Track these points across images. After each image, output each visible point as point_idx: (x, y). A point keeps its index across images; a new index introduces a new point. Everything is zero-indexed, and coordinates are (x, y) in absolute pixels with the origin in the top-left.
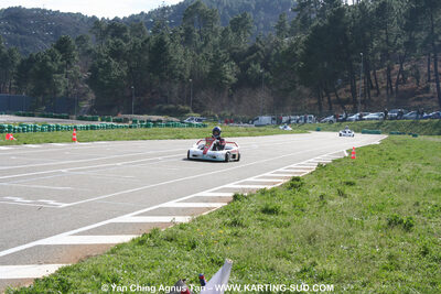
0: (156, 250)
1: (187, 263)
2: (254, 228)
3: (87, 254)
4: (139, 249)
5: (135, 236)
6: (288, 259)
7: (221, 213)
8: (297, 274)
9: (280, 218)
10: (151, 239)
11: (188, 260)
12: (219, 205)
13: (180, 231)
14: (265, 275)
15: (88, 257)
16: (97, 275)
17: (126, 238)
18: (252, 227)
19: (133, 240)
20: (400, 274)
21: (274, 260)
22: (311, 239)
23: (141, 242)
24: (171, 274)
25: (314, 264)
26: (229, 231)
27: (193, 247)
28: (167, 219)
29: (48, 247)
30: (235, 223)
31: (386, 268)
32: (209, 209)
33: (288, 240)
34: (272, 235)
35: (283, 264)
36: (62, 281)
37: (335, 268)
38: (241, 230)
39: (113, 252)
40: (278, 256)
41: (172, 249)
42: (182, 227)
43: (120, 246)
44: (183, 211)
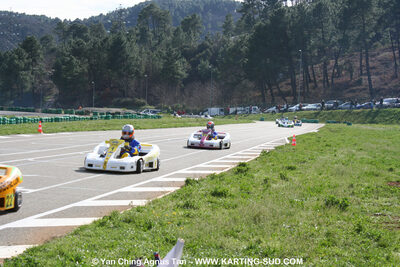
0: (116, 231)
1: (144, 242)
2: (205, 210)
3: (52, 236)
4: (100, 230)
5: (96, 219)
6: (236, 237)
7: (174, 196)
8: (244, 251)
9: (228, 200)
10: (110, 221)
11: (145, 239)
12: (172, 189)
13: (137, 213)
14: (215, 252)
15: (53, 238)
16: (62, 254)
17: (88, 221)
18: (203, 209)
19: (95, 222)
20: (337, 250)
21: (222, 239)
22: (256, 219)
23: (102, 224)
24: (129, 252)
25: (259, 242)
26: (182, 213)
27: (150, 228)
28: (126, 203)
29: (16, 230)
30: (187, 206)
31: (324, 244)
32: (163, 192)
33: (235, 220)
34: (222, 216)
35: (231, 242)
36: (29, 261)
37: (278, 245)
38: (193, 212)
39: (76, 233)
40: (226, 235)
41: (131, 230)
42: (139, 209)
43: (83, 228)
44: (140, 196)
